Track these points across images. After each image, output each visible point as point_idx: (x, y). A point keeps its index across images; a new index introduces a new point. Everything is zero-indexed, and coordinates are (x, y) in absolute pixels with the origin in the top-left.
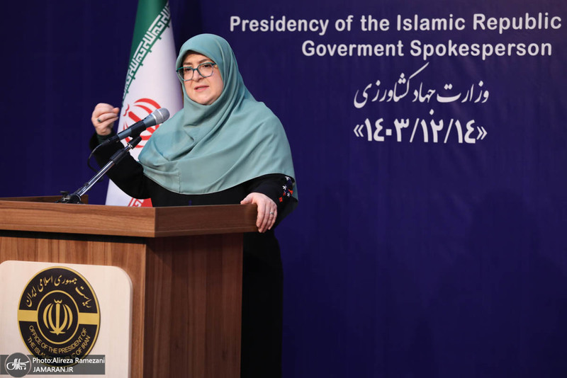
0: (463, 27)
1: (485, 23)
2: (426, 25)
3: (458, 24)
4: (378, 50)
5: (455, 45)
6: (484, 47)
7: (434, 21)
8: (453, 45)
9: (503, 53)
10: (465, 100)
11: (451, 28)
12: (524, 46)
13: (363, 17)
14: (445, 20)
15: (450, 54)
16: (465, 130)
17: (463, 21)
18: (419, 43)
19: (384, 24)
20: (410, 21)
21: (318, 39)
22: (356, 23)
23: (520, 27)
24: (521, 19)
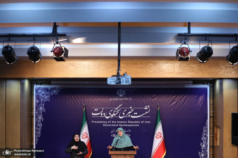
1: (130, 122)
2: (121, 122)
3: (126, 122)
4: (115, 125)
9: (132, 126)
12: (135, 125)
14: (124, 122)
15: (125, 126)
18: (120, 125)
19: (115, 122)
20: (119, 122)
21: (105, 124)
22: (111, 122)
23: (135, 123)
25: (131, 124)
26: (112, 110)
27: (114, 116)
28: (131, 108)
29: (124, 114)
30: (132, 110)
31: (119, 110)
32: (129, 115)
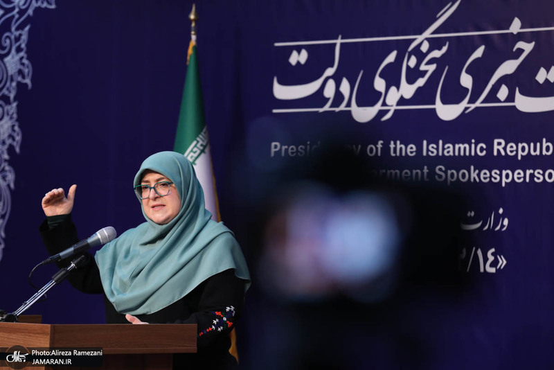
0: (484, 152)
1: (505, 149)
2: (449, 150)
3: (479, 149)
4: (406, 175)
5: (477, 171)
6: (504, 173)
7: (457, 146)
8: (474, 171)
9: (522, 180)
10: (486, 228)
11: (473, 154)
12: (541, 172)
13: (392, 142)
14: (467, 146)
15: (472, 180)
16: (486, 259)
17: (484, 146)
18: (443, 168)
19: (411, 150)
20: (435, 146)
22: (386, 149)
23: (538, 153)
24: (538, 145)
25: (510, 163)
26: (391, 58)
27: (402, 101)
28: (516, 27)
29: (466, 81)
30: (520, 45)
31: (437, 54)
32: (503, 93)
